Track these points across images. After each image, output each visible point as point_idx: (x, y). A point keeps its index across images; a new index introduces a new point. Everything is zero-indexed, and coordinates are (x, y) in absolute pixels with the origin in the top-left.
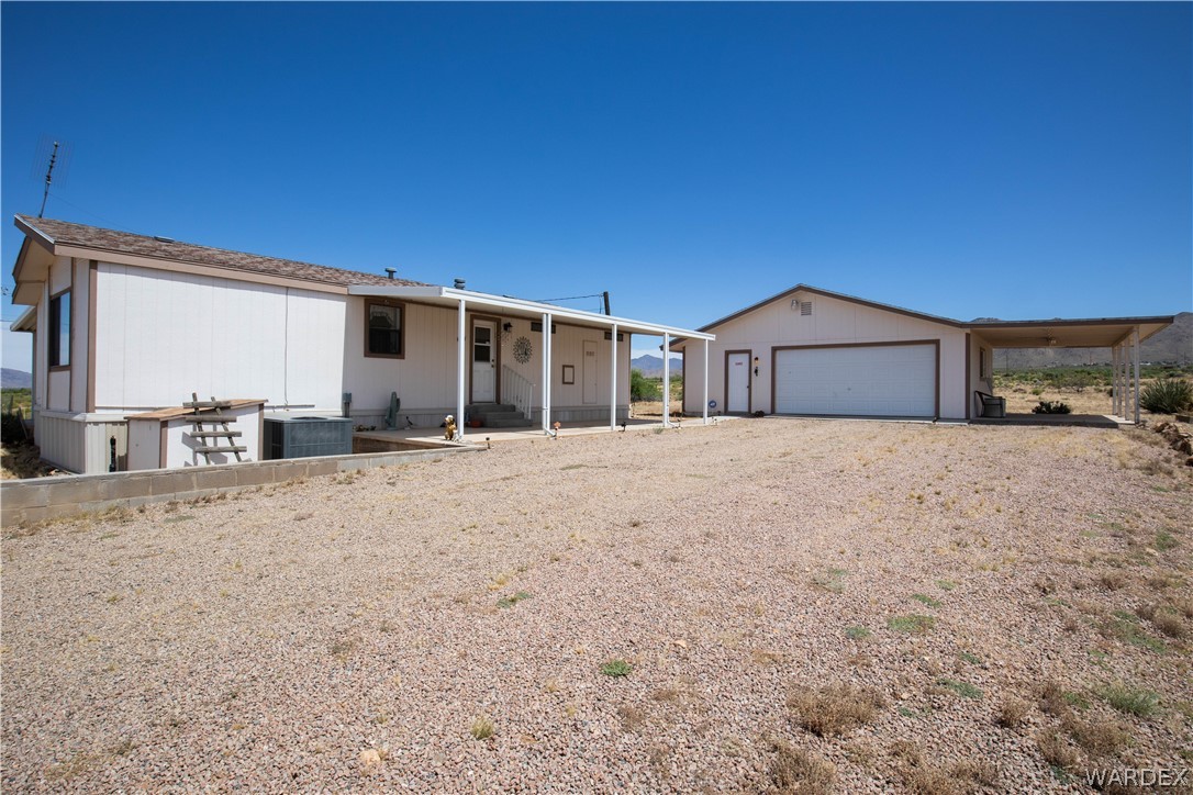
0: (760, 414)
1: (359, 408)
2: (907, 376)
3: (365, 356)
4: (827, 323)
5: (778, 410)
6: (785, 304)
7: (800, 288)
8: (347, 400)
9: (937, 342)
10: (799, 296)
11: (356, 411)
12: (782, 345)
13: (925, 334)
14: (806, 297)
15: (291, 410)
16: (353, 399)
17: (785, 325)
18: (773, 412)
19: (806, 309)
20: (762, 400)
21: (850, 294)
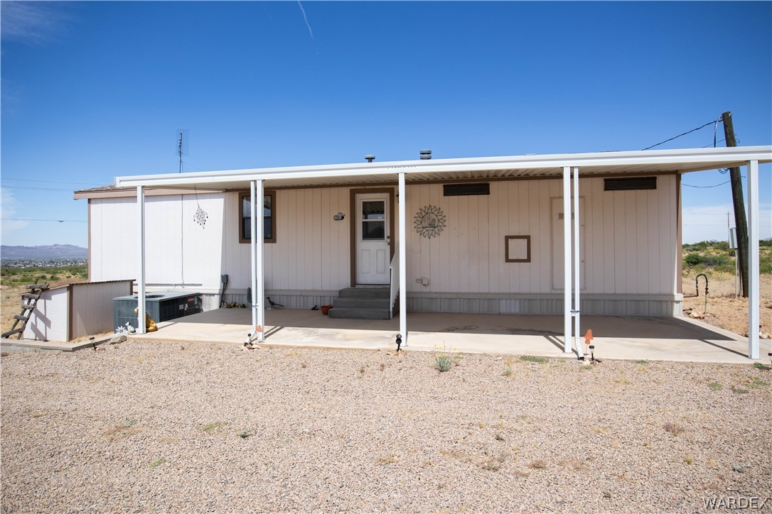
1: (236, 287)
3: (240, 242)
8: (225, 280)
11: (233, 290)
15: (186, 287)
16: (231, 279)
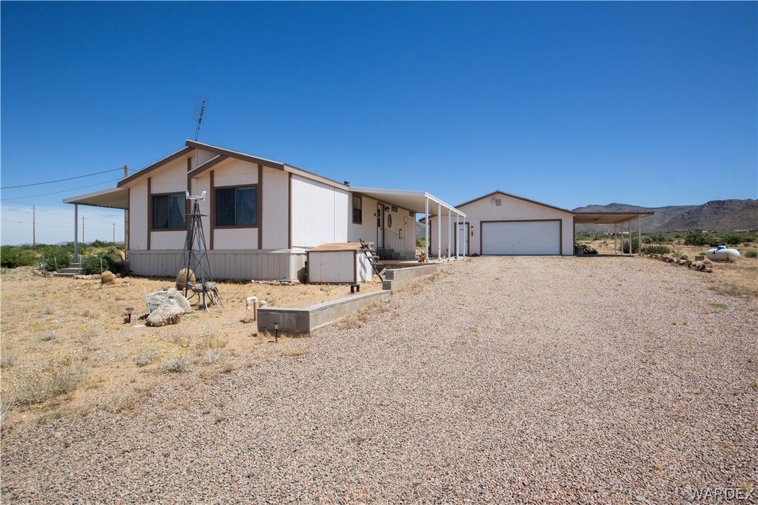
0: (475, 255)
2: (547, 235)
3: (353, 223)
4: (509, 210)
5: (483, 253)
6: (488, 200)
7: (498, 192)
9: (560, 220)
10: (496, 196)
12: (486, 220)
13: (555, 216)
14: (498, 197)
17: (489, 210)
18: (481, 254)
19: (498, 203)
20: (475, 248)
21: (523, 197)
